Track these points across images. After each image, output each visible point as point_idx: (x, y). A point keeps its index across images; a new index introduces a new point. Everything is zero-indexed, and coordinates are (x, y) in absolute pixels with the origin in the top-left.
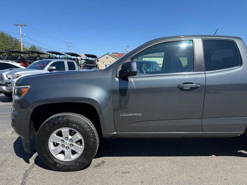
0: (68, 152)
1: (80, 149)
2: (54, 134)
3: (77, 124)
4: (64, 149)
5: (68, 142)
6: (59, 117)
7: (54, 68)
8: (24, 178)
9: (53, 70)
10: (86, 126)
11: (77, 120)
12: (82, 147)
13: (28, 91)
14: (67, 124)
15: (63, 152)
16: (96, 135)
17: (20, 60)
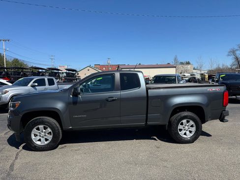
0: (43, 139)
1: (50, 137)
2: (35, 129)
3: (48, 123)
4: (41, 138)
5: (43, 133)
6: (37, 119)
7: (36, 84)
8: (16, 155)
9: (36, 86)
10: (53, 124)
11: (48, 120)
12: (51, 136)
13: (19, 105)
14: (42, 123)
15: (40, 140)
16: (60, 129)
17: (4, 75)
